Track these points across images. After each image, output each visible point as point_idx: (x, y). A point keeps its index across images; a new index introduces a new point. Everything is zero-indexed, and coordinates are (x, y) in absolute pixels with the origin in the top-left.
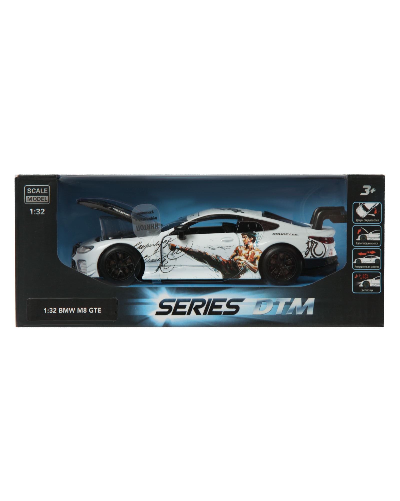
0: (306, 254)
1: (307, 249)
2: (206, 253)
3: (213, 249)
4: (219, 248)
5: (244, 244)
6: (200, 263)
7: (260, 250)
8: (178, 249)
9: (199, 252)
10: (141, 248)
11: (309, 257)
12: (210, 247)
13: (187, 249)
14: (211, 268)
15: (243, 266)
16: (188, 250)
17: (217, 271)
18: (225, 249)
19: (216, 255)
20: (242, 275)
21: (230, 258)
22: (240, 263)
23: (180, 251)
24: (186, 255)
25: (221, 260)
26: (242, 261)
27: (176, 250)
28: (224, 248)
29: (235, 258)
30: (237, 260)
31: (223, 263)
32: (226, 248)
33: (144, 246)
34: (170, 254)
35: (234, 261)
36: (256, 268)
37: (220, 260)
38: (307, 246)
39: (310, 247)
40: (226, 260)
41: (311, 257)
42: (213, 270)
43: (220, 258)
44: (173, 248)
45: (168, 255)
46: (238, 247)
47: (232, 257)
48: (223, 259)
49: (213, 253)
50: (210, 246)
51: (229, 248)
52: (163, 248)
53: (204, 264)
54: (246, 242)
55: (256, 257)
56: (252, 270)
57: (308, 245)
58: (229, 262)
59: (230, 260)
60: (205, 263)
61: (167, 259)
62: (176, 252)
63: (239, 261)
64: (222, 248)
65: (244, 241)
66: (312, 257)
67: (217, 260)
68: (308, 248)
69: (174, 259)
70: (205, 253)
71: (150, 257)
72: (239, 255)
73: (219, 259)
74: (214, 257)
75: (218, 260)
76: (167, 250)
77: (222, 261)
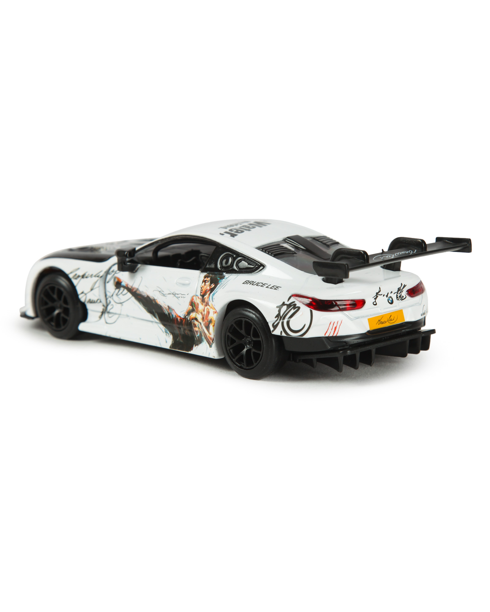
0: (275, 327)
1: (277, 318)
2: (156, 300)
3: (164, 295)
4: (170, 294)
5: (201, 292)
6: (149, 316)
7: (215, 307)
8: (124, 287)
9: (148, 297)
10: (76, 279)
11: (278, 332)
12: (160, 292)
13: (133, 289)
14: (162, 326)
15: (199, 332)
16: (135, 291)
17: (169, 334)
18: (178, 298)
19: (168, 307)
20: (197, 346)
21: (185, 315)
22: (195, 326)
23: (126, 291)
24: (133, 299)
25: (174, 316)
26: (199, 322)
27: (122, 289)
28: (176, 295)
29: (191, 315)
30: (193, 319)
31: (176, 322)
32: (179, 296)
33: (79, 276)
34: (115, 294)
35: (189, 320)
36: (211, 338)
37: (172, 315)
38: (278, 313)
39: (281, 315)
40: (180, 317)
41: (281, 332)
42: (164, 331)
43: (173, 311)
44: (118, 284)
45: (112, 295)
46: (193, 296)
47: (187, 312)
48: (177, 314)
49: (164, 302)
50: (160, 290)
51: (182, 296)
52: (108, 282)
53: (153, 318)
54: (203, 290)
55: (210, 319)
56: (207, 341)
57: (279, 311)
58: (183, 321)
59: (185, 318)
60: (155, 317)
61: (112, 302)
62: (122, 293)
63: (196, 322)
64: (174, 294)
65: (201, 288)
66: (284, 334)
67: (169, 314)
68: (278, 316)
69: (121, 303)
70: (154, 300)
71: (86, 294)
72: (196, 312)
73: (171, 313)
74: (165, 308)
75: (171, 315)
76: (111, 287)
77: (174, 318)
